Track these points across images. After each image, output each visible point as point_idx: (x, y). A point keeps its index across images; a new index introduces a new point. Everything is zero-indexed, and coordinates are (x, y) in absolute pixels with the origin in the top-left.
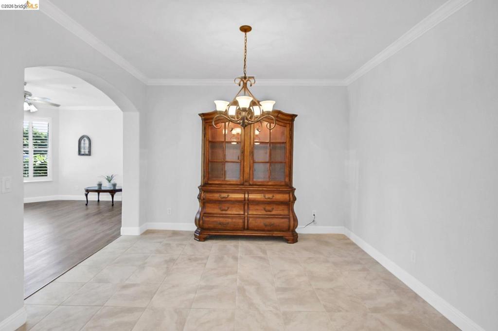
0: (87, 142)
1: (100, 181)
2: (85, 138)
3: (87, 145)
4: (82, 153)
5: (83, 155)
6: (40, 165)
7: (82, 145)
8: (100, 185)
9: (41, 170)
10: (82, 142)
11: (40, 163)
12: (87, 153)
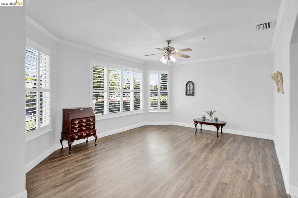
0: (192, 85)
1: (204, 115)
2: (190, 83)
3: (192, 88)
4: (188, 93)
5: (189, 95)
6: (163, 101)
7: (188, 88)
8: (204, 118)
9: (164, 105)
10: (188, 85)
11: (163, 100)
12: (192, 94)
